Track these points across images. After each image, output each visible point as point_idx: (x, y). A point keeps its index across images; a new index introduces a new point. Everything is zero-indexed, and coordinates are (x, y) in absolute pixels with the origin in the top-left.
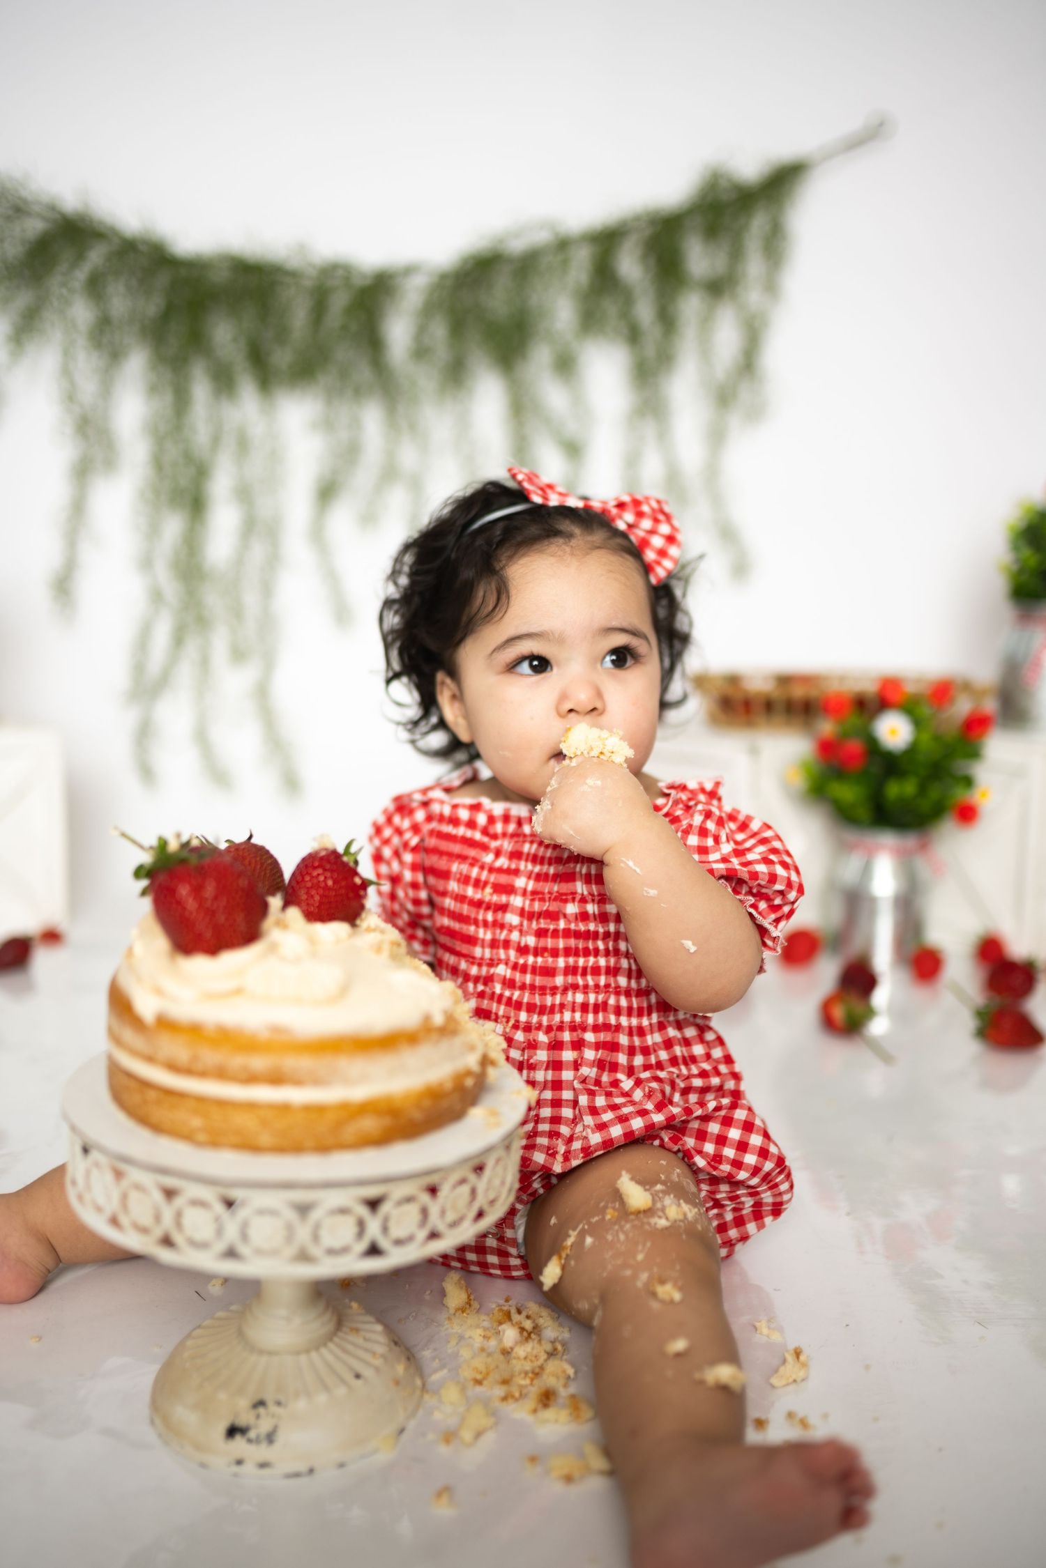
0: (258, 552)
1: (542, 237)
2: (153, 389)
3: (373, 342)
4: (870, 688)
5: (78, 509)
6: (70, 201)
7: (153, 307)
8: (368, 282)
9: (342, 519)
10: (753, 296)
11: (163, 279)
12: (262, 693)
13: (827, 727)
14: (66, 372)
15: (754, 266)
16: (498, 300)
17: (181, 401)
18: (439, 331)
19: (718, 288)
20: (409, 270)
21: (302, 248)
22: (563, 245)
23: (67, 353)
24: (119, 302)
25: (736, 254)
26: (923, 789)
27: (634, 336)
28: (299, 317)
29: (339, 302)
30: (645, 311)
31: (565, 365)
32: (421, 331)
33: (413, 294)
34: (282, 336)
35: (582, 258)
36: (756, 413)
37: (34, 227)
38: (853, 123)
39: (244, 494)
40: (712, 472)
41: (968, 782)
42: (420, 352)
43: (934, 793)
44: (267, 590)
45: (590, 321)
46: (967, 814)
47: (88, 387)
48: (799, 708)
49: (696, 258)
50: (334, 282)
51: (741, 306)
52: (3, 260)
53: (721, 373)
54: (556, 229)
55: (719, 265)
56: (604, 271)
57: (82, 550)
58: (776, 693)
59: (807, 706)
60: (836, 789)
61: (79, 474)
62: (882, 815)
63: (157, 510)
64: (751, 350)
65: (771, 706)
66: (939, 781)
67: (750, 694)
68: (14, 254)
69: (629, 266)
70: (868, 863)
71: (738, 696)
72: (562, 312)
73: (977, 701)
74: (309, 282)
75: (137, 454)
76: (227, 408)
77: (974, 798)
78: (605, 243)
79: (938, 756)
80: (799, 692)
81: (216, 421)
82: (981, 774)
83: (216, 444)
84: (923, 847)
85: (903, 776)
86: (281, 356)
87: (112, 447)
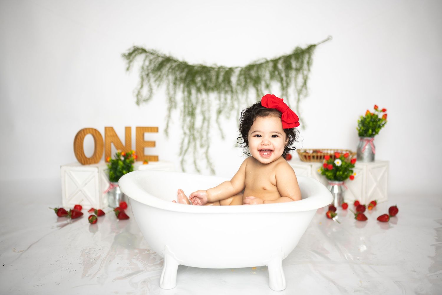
0: (206, 124)
1: (263, 61)
2: (183, 91)
3: (229, 82)
4: (332, 152)
5: (169, 116)
6: (168, 55)
7: (184, 74)
8: (227, 69)
9: (222, 117)
10: (305, 72)
11: (186, 70)
12: (207, 153)
13: (325, 161)
14: (168, 89)
15: (305, 66)
16: (253, 73)
17: (190, 93)
18: (242, 79)
19: (298, 70)
20: (236, 68)
21: (215, 65)
22: (267, 62)
23: (168, 85)
24: (178, 74)
25: (302, 62)
26: (343, 173)
27: (281, 80)
28: (214, 78)
29: (222, 74)
30: (283, 75)
31: (268, 86)
32: (239, 80)
33: (237, 72)
34: (211, 81)
35: (271, 65)
36: (306, 96)
37: (160, 59)
38: (325, 38)
39: (203, 113)
41: (352, 172)
42: (239, 84)
43: (346, 173)
44: (208, 133)
45: (272, 77)
46: (352, 178)
47: (172, 92)
48: (319, 157)
49: (294, 64)
50: (221, 70)
51: (303, 74)
52: (155, 66)
53: (299, 87)
54: (266, 59)
55: (298, 65)
56: (275, 67)
57: (170, 125)
58: (315, 154)
59: (321, 157)
60: (327, 173)
61: (170, 109)
62: (336, 178)
63: (184, 116)
64: (305, 83)
65: (313, 157)
66: (346, 171)
67: (309, 155)
68: (157, 65)
69: (280, 66)
70: (333, 187)
71: (307, 155)
72: (267, 75)
73: (353, 156)
74: (216, 70)
75: (181, 105)
76: (199, 95)
77: (353, 175)
78: (275, 62)
79: (346, 166)
80: (319, 154)
81: (197, 98)
82: (354, 170)
83: (197, 103)
84: (343, 184)
85: (340, 171)
86: (211, 85)
87: (176, 104)
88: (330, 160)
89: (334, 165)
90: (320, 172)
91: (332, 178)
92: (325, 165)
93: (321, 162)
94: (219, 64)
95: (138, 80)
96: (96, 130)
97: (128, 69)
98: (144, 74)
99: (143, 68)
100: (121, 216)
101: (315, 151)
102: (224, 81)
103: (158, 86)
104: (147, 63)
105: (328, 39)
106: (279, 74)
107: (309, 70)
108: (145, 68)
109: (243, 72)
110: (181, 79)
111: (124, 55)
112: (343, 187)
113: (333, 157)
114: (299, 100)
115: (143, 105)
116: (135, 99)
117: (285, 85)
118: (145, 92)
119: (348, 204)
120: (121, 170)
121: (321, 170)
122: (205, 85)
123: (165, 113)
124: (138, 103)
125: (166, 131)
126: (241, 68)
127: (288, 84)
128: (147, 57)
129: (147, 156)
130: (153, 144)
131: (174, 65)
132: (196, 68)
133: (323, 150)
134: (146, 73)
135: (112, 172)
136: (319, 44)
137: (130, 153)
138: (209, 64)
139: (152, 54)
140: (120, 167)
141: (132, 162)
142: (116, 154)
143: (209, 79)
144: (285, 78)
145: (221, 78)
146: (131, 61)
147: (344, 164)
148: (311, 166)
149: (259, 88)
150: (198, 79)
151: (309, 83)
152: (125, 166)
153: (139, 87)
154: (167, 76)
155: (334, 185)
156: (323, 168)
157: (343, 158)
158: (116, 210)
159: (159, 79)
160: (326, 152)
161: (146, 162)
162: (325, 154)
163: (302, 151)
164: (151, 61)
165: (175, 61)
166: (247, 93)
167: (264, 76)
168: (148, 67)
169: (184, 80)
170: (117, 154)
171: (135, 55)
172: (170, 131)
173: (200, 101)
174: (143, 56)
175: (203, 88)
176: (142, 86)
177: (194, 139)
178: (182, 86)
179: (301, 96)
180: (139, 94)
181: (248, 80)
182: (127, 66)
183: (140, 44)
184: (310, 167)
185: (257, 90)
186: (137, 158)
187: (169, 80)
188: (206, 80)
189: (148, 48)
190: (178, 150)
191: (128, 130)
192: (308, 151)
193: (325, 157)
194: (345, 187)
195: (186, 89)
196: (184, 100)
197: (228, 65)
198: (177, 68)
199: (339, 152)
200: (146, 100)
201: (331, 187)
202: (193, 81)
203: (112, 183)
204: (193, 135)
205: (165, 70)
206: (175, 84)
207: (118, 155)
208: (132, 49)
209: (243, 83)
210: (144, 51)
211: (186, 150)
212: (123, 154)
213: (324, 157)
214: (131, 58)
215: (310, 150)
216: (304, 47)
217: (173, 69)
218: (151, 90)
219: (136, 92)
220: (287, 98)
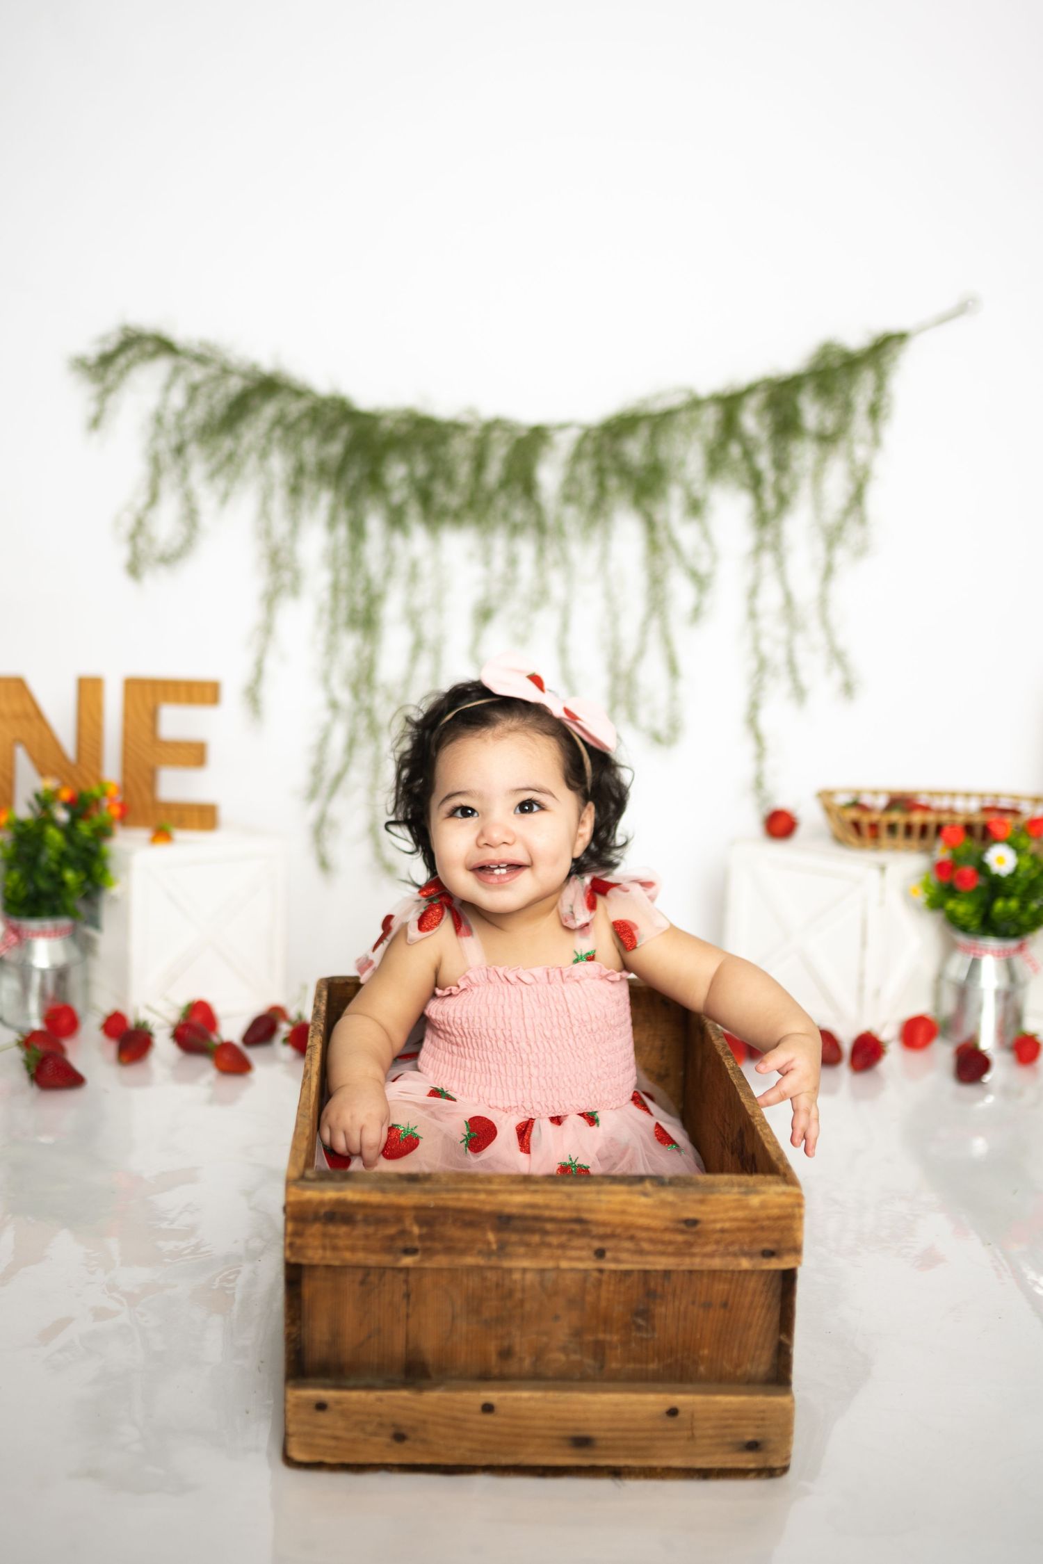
1: (676, 400)
2: (332, 523)
3: (530, 487)
5: (267, 629)
6: (267, 365)
7: (336, 449)
8: (524, 434)
9: (496, 637)
10: (860, 452)
11: (344, 432)
13: (941, 852)
14: (264, 513)
15: (860, 423)
16: (634, 449)
17: (358, 530)
18: (585, 476)
19: (827, 439)
20: (563, 427)
21: (472, 411)
22: (696, 404)
23: (266, 497)
24: (310, 449)
25: (847, 407)
26: (1023, 906)
27: (755, 482)
29: (499, 452)
30: (764, 461)
31: (695, 508)
32: (571, 480)
33: (564, 443)
34: (450, 480)
35: (710, 417)
36: (861, 551)
37: (235, 385)
38: (949, 301)
39: (413, 617)
40: (823, 602)
42: (568, 498)
43: (1033, 906)
45: (716, 468)
47: (281, 526)
48: (916, 831)
49: (812, 413)
50: (496, 434)
51: (850, 457)
52: (211, 414)
53: (831, 516)
54: (691, 392)
55: (830, 420)
56: (729, 426)
57: (270, 664)
58: (897, 817)
59: (924, 829)
60: (951, 905)
61: (271, 599)
62: (989, 925)
63: (333, 630)
64: (857, 498)
65: (892, 828)
66: (1035, 897)
67: (875, 817)
68: (220, 408)
69: (751, 421)
70: (975, 964)
71: (865, 820)
72: (696, 461)
74: (474, 434)
75: (317, 578)
76: (398, 540)
78: (730, 404)
79: (1034, 874)
80: (917, 818)
81: (389, 553)
83: (389, 573)
84: (1021, 948)
85: (1008, 896)
86: (452, 499)
87: (297, 576)
88: (966, 844)
89: (982, 868)
90: (921, 897)
91: (975, 923)
92: (941, 868)
93: (928, 850)
94: (488, 411)
95: (135, 469)
97: (95, 422)
98: (165, 445)
99: (158, 419)
100: (47, 1071)
101: (901, 802)
102: (505, 483)
103: (225, 498)
104: (177, 398)
105: (963, 308)
106: (748, 455)
107: (876, 441)
108: (170, 419)
109: (589, 447)
110: (322, 469)
111: (80, 364)
112: (1018, 961)
113: (978, 832)
114: (829, 572)
115: (157, 581)
116: (122, 554)
117: (770, 502)
118: (166, 522)
119: (1039, 1039)
120: (53, 866)
121: (926, 886)
122: (425, 496)
123: (250, 613)
124: (134, 569)
125: (253, 696)
126: (581, 427)
127: (783, 501)
128: (176, 372)
129: (169, 806)
130: (196, 754)
131: (295, 408)
132: (387, 425)
133: (932, 794)
134: (174, 440)
135: (15, 875)
136: (923, 328)
137: (94, 790)
138: (443, 408)
139: (201, 359)
140: (49, 854)
141: (103, 833)
142: (37, 796)
143: (441, 470)
144: (769, 475)
145: (494, 471)
146: (105, 393)
147: (1027, 863)
148: (882, 869)
149: (659, 517)
150: (396, 472)
151: (876, 500)
152: (72, 852)
153: (142, 499)
154: (264, 455)
155: (981, 955)
156: (934, 880)
157: (1021, 841)
158: (29, 1041)
159: (228, 466)
160: (944, 803)
161: (162, 834)
162: (945, 818)
163: (843, 799)
164: (193, 391)
165: (299, 393)
166: (607, 536)
167: (682, 463)
168: (180, 416)
169: (333, 474)
170: (42, 794)
171: (129, 366)
172: (269, 693)
173: (402, 566)
174: (161, 367)
175: (414, 510)
177: (374, 730)
178: (326, 498)
179: (841, 555)
180: (138, 531)
181: (613, 482)
182: (92, 408)
183: (147, 319)
184: (875, 873)
185: (651, 525)
186: (127, 815)
187: (268, 474)
188: (432, 476)
189: (183, 332)
190: (301, 777)
191: (89, 690)
192: (866, 800)
193: (947, 830)
194: (1030, 960)
195: (344, 515)
196: (332, 559)
197: (526, 414)
198: (305, 425)
199: (1004, 803)
200: (169, 559)
201: (969, 959)
202: (374, 481)
203: (14, 922)
204: (369, 712)
205: (254, 430)
206: (295, 491)
207: (45, 802)
208: (116, 338)
209: (590, 494)
210: (164, 346)
211: (339, 779)
212: (65, 795)
213: (939, 829)
214: (111, 376)
215: (875, 793)
216: (855, 339)
217: (286, 427)
218: (191, 516)
219: (128, 521)
220: (780, 563)
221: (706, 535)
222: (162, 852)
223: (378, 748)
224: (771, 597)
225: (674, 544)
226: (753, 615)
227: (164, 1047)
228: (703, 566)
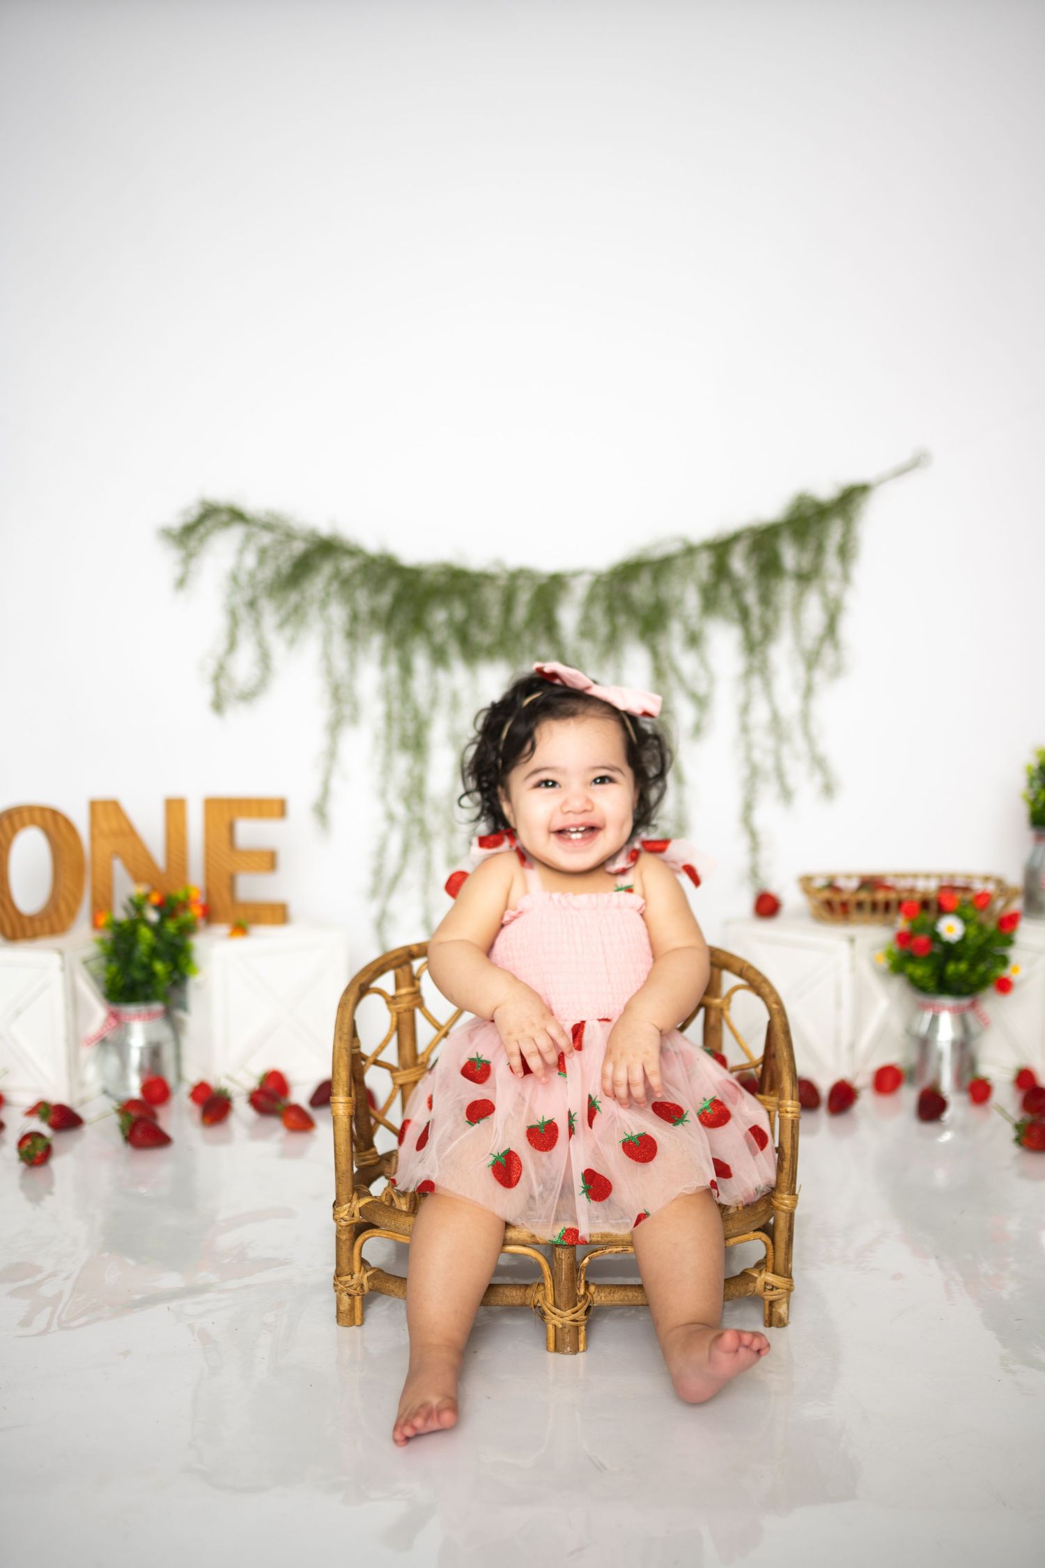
1: (673, 548)
2: (384, 662)
3: (552, 626)
4: (929, 886)
5: (332, 754)
6: (324, 529)
7: (385, 600)
8: (544, 581)
10: (833, 587)
11: (393, 585)
13: (902, 924)
14: (326, 656)
15: (831, 562)
16: (641, 591)
17: (406, 669)
18: (598, 615)
19: (805, 578)
20: (576, 574)
21: (498, 563)
22: (690, 551)
23: (327, 640)
24: (363, 600)
25: (820, 549)
26: (972, 967)
27: (744, 616)
28: (494, 613)
29: (524, 598)
30: (751, 597)
31: (694, 640)
32: (586, 619)
33: (579, 589)
34: (482, 621)
35: (704, 562)
36: (837, 671)
37: (298, 547)
38: (904, 457)
39: (455, 740)
40: (805, 717)
41: (1005, 961)
42: (586, 632)
43: (982, 968)
45: (710, 603)
46: (1004, 986)
47: (341, 665)
48: (881, 907)
49: (790, 556)
50: (521, 582)
51: (824, 592)
52: (278, 573)
53: (809, 643)
54: (684, 541)
55: (806, 561)
56: (721, 570)
57: (336, 784)
58: (864, 896)
59: (887, 906)
60: (910, 968)
61: (335, 727)
62: (945, 985)
63: (389, 752)
64: (831, 628)
65: (860, 905)
66: (984, 961)
67: (845, 897)
68: (286, 568)
69: (739, 564)
70: (935, 1020)
71: (837, 899)
72: (692, 600)
73: (1008, 902)
74: (502, 582)
75: (373, 709)
76: (441, 676)
77: (1007, 973)
78: (721, 549)
79: (980, 941)
80: (881, 896)
81: (434, 687)
82: (1015, 954)
83: (434, 702)
84: (973, 1005)
85: (959, 959)
86: (483, 638)
87: (356, 707)
88: (923, 918)
89: (936, 937)
90: (884, 963)
91: (931, 984)
92: (903, 938)
93: (890, 924)
94: (514, 560)
95: (217, 622)
96: (55, 813)
97: (181, 583)
98: (240, 599)
99: (234, 578)
100: (139, 1134)
101: (870, 883)
102: (530, 621)
103: (292, 642)
104: (250, 560)
105: (917, 462)
106: (737, 593)
107: (846, 578)
108: (243, 579)
109: (601, 591)
110: (373, 614)
111: (166, 533)
112: (971, 1017)
113: (934, 907)
114: (808, 692)
115: (237, 715)
116: (207, 693)
117: (757, 631)
118: (244, 666)
119: (990, 1083)
120: (145, 959)
121: (889, 954)
122: (463, 637)
123: (317, 740)
124: (218, 705)
125: (321, 811)
126: (593, 573)
127: (768, 632)
128: (248, 538)
129: (246, 906)
130: (269, 861)
131: (348, 564)
132: (428, 578)
133: (897, 876)
134: (247, 594)
135: (114, 968)
136: (882, 481)
137: (180, 895)
138: (476, 559)
139: (268, 527)
140: (142, 949)
141: (187, 930)
142: (131, 901)
143: (477, 614)
144: (756, 610)
145: (521, 612)
146: (189, 557)
147: (973, 931)
148: (852, 940)
149: (661, 648)
150: (439, 616)
151: (848, 628)
152: (161, 946)
153: (222, 647)
154: (324, 605)
155: (939, 1012)
156: (895, 948)
157: (969, 912)
158: (126, 1109)
159: (294, 617)
160: (903, 884)
161: (240, 929)
162: (905, 896)
163: (820, 883)
164: (263, 553)
165: (353, 552)
166: (619, 667)
167: (680, 602)
168: (252, 575)
169: (385, 621)
170: (136, 900)
171: (208, 534)
172: (336, 809)
173: (445, 698)
174: (236, 533)
175: (454, 650)
176: (232, 645)
177: (425, 837)
178: (377, 642)
179: (819, 676)
180: (220, 674)
181: (622, 620)
182: (177, 571)
183: (221, 494)
184: (844, 946)
185: (655, 654)
186: (209, 915)
187: (328, 621)
188: (466, 621)
189: (253, 504)
190: (364, 879)
191: (174, 808)
192: (841, 883)
193: (906, 905)
194: (980, 1015)
195: (394, 655)
196: (386, 694)
197: (546, 563)
198: (358, 579)
199: (959, 882)
200: (248, 696)
201: (928, 1016)
202: (418, 624)
203: (115, 1008)
204: (421, 822)
205: (317, 584)
206: (351, 635)
207: (137, 906)
208: (195, 512)
209: (603, 629)
210: (237, 516)
211: (396, 879)
212: (155, 898)
213: (900, 904)
214: (192, 543)
215: (849, 877)
216: (825, 491)
217: (345, 583)
218: (265, 659)
219: (211, 666)
220: (767, 685)
221: (704, 663)
222: (240, 945)
223: (429, 852)
224: (760, 713)
225: (676, 670)
226: (745, 729)
227: (242, 1110)
228: (701, 688)
